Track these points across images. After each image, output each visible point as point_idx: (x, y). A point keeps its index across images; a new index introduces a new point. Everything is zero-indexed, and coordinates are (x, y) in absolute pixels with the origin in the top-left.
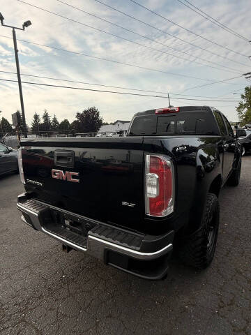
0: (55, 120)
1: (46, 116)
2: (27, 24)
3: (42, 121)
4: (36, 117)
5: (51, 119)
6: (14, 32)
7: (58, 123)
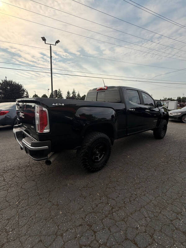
0: (79, 95)
1: (74, 92)
2: (58, 42)
3: (71, 96)
4: (68, 93)
5: (77, 95)
6: (51, 47)
7: (80, 97)
